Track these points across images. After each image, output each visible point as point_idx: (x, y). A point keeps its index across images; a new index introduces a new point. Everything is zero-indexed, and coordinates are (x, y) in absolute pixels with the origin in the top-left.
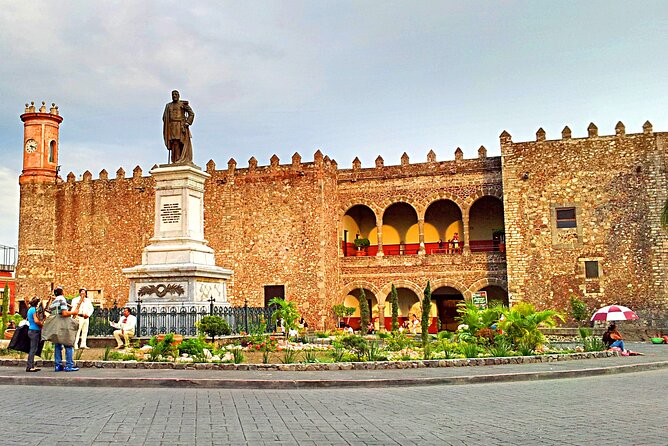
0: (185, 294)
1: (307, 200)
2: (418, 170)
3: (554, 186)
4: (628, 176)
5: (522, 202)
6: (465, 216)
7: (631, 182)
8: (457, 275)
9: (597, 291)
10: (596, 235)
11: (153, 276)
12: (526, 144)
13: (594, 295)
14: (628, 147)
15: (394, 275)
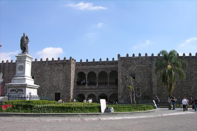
0: (24, 92)
1: (67, 70)
2: (97, 63)
3: (130, 68)
4: (148, 67)
5: (122, 72)
6: (108, 76)
7: (148, 68)
8: (106, 91)
9: (140, 95)
10: (140, 81)
11: (14, 86)
12: (124, 57)
13: (139, 96)
14: (148, 59)
15: (90, 90)
